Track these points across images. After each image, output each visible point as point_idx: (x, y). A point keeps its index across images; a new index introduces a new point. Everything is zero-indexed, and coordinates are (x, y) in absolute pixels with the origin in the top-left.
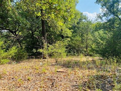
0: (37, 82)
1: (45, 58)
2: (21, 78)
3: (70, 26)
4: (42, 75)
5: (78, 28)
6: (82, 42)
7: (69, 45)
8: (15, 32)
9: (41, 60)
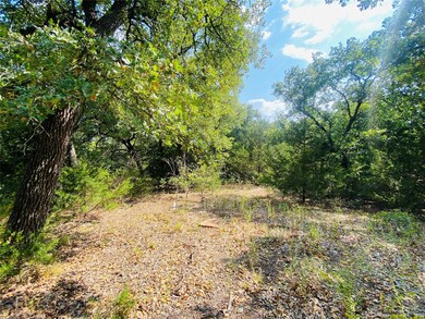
0: (166, 252)
1: (184, 192)
2: (139, 243)
3: (229, 131)
4: (175, 235)
5: (244, 132)
6: (251, 160)
7: (227, 165)
8: (128, 141)
9: (174, 196)
